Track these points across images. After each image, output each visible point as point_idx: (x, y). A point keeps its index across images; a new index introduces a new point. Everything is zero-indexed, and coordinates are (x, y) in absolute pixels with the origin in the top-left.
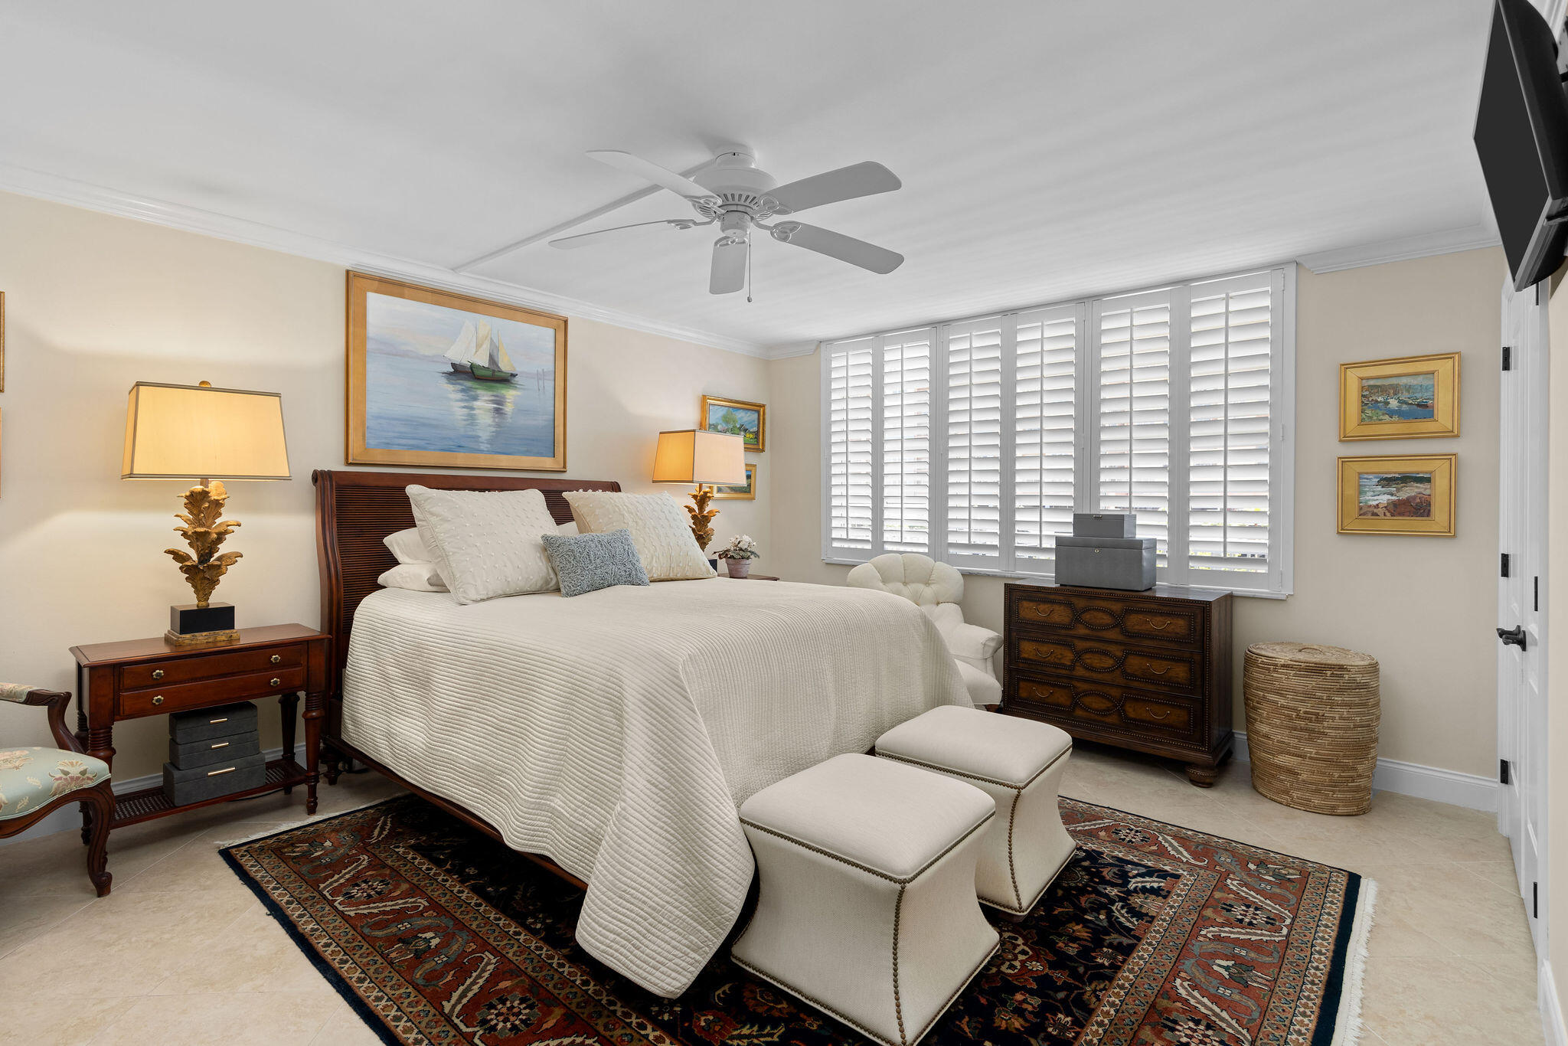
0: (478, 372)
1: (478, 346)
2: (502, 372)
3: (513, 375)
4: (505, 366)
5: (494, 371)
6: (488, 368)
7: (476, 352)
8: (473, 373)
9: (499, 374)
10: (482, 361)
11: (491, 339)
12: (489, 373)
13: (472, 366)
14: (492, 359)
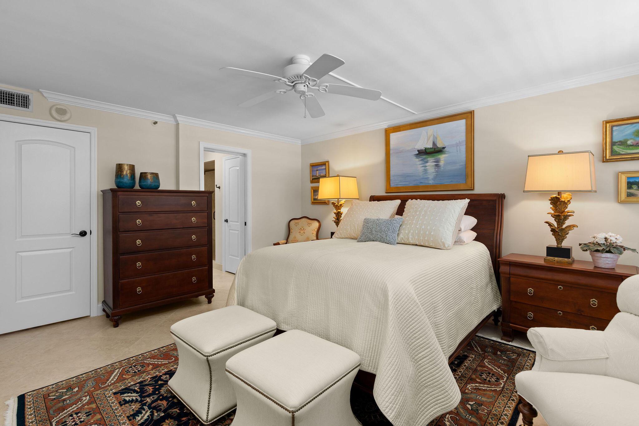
0: (428, 151)
1: (428, 140)
2: (439, 148)
3: (444, 148)
4: (440, 145)
5: (435, 148)
6: (432, 148)
7: (427, 142)
8: (426, 152)
9: (437, 149)
10: (430, 145)
11: (433, 135)
12: (433, 150)
13: (426, 149)
14: (434, 144)
